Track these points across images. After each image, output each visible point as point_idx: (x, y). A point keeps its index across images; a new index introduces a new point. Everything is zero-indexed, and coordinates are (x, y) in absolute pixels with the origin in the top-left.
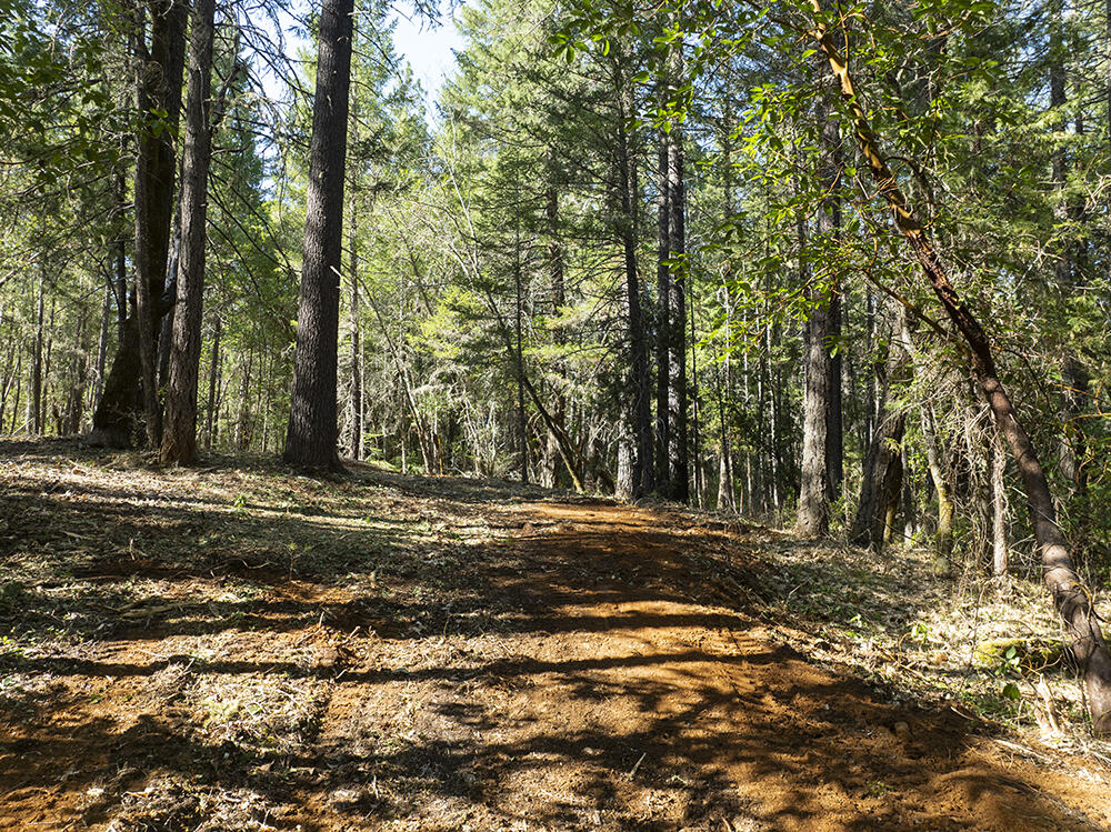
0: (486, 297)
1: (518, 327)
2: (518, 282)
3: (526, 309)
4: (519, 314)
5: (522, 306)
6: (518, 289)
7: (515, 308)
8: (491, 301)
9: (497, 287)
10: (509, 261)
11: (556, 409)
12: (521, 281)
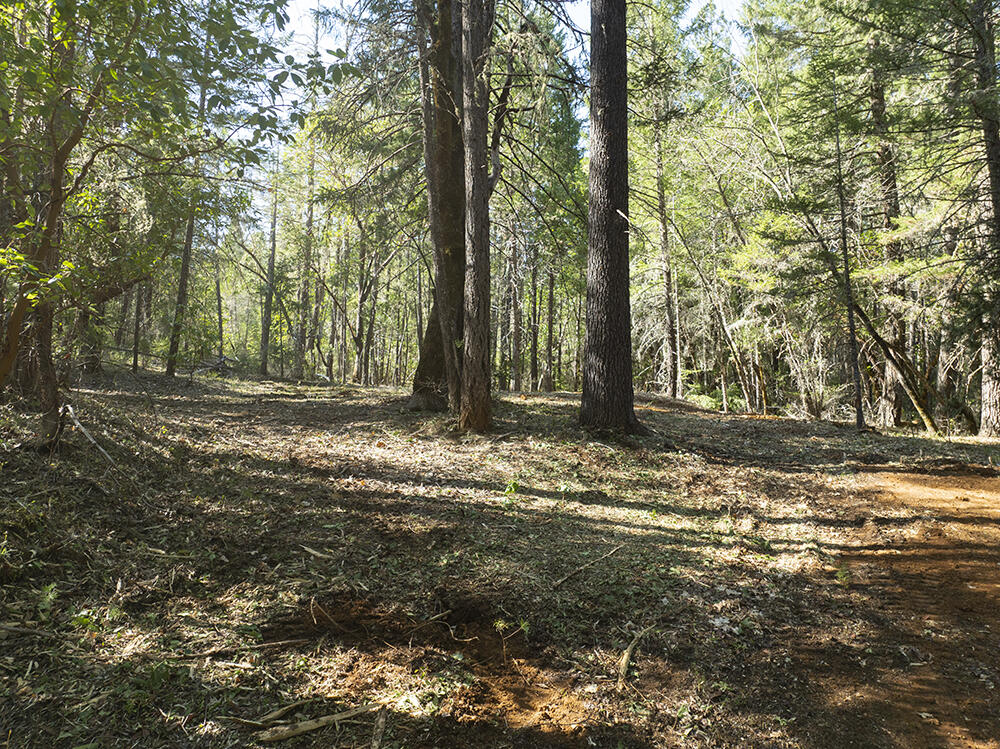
0: (805, 219)
1: (844, 249)
2: (841, 196)
3: (852, 224)
4: (844, 232)
5: (849, 223)
6: (842, 204)
7: (840, 225)
8: (811, 222)
9: (816, 206)
10: (829, 174)
11: (895, 334)
12: (845, 195)
